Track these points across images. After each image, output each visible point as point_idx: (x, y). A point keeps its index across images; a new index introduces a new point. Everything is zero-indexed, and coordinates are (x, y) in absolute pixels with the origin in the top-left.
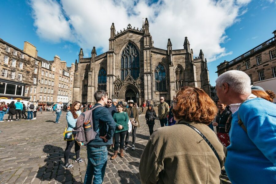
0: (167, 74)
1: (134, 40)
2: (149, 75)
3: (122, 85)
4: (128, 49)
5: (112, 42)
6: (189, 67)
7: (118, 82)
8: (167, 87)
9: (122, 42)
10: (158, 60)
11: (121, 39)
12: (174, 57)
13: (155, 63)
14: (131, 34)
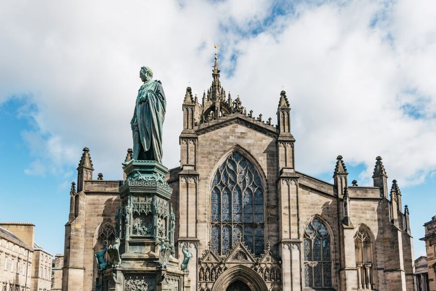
0: (335, 248)
1: (249, 145)
2: (295, 246)
3: (220, 269)
4: (231, 168)
5: (190, 145)
6: (388, 234)
7: (208, 260)
8: (333, 280)
9: (217, 147)
10: (314, 208)
11: (215, 138)
12: (353, 205)
13: (306, 217)
14: (241, 129)
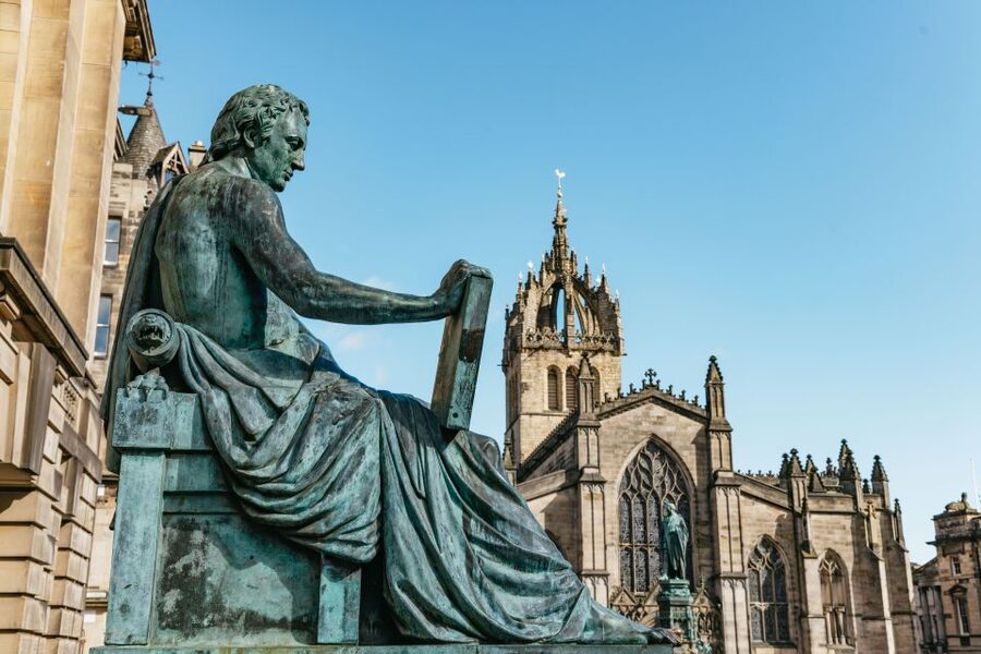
0: (793, 583)
1: (669, 434)
2: (739, 583)
3: (638, 614)
4: (645, 465)
5: (591, 437)
6: (866, 565)
7: (621, 601)
8: (791, 630)
9: (626, 438)
10: (761, 525)
11: (622, 424)
12: (815, 521)
13: (752, 539)
14: (658, 411)
